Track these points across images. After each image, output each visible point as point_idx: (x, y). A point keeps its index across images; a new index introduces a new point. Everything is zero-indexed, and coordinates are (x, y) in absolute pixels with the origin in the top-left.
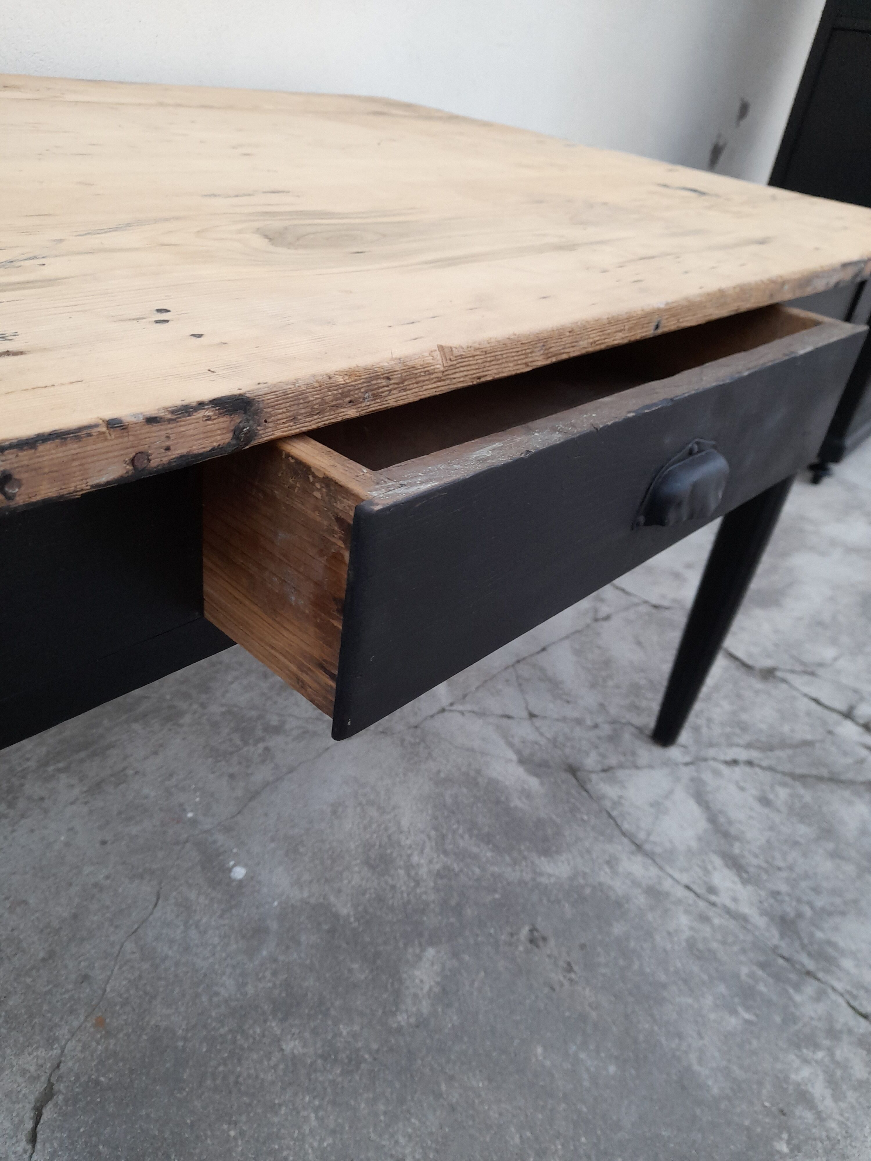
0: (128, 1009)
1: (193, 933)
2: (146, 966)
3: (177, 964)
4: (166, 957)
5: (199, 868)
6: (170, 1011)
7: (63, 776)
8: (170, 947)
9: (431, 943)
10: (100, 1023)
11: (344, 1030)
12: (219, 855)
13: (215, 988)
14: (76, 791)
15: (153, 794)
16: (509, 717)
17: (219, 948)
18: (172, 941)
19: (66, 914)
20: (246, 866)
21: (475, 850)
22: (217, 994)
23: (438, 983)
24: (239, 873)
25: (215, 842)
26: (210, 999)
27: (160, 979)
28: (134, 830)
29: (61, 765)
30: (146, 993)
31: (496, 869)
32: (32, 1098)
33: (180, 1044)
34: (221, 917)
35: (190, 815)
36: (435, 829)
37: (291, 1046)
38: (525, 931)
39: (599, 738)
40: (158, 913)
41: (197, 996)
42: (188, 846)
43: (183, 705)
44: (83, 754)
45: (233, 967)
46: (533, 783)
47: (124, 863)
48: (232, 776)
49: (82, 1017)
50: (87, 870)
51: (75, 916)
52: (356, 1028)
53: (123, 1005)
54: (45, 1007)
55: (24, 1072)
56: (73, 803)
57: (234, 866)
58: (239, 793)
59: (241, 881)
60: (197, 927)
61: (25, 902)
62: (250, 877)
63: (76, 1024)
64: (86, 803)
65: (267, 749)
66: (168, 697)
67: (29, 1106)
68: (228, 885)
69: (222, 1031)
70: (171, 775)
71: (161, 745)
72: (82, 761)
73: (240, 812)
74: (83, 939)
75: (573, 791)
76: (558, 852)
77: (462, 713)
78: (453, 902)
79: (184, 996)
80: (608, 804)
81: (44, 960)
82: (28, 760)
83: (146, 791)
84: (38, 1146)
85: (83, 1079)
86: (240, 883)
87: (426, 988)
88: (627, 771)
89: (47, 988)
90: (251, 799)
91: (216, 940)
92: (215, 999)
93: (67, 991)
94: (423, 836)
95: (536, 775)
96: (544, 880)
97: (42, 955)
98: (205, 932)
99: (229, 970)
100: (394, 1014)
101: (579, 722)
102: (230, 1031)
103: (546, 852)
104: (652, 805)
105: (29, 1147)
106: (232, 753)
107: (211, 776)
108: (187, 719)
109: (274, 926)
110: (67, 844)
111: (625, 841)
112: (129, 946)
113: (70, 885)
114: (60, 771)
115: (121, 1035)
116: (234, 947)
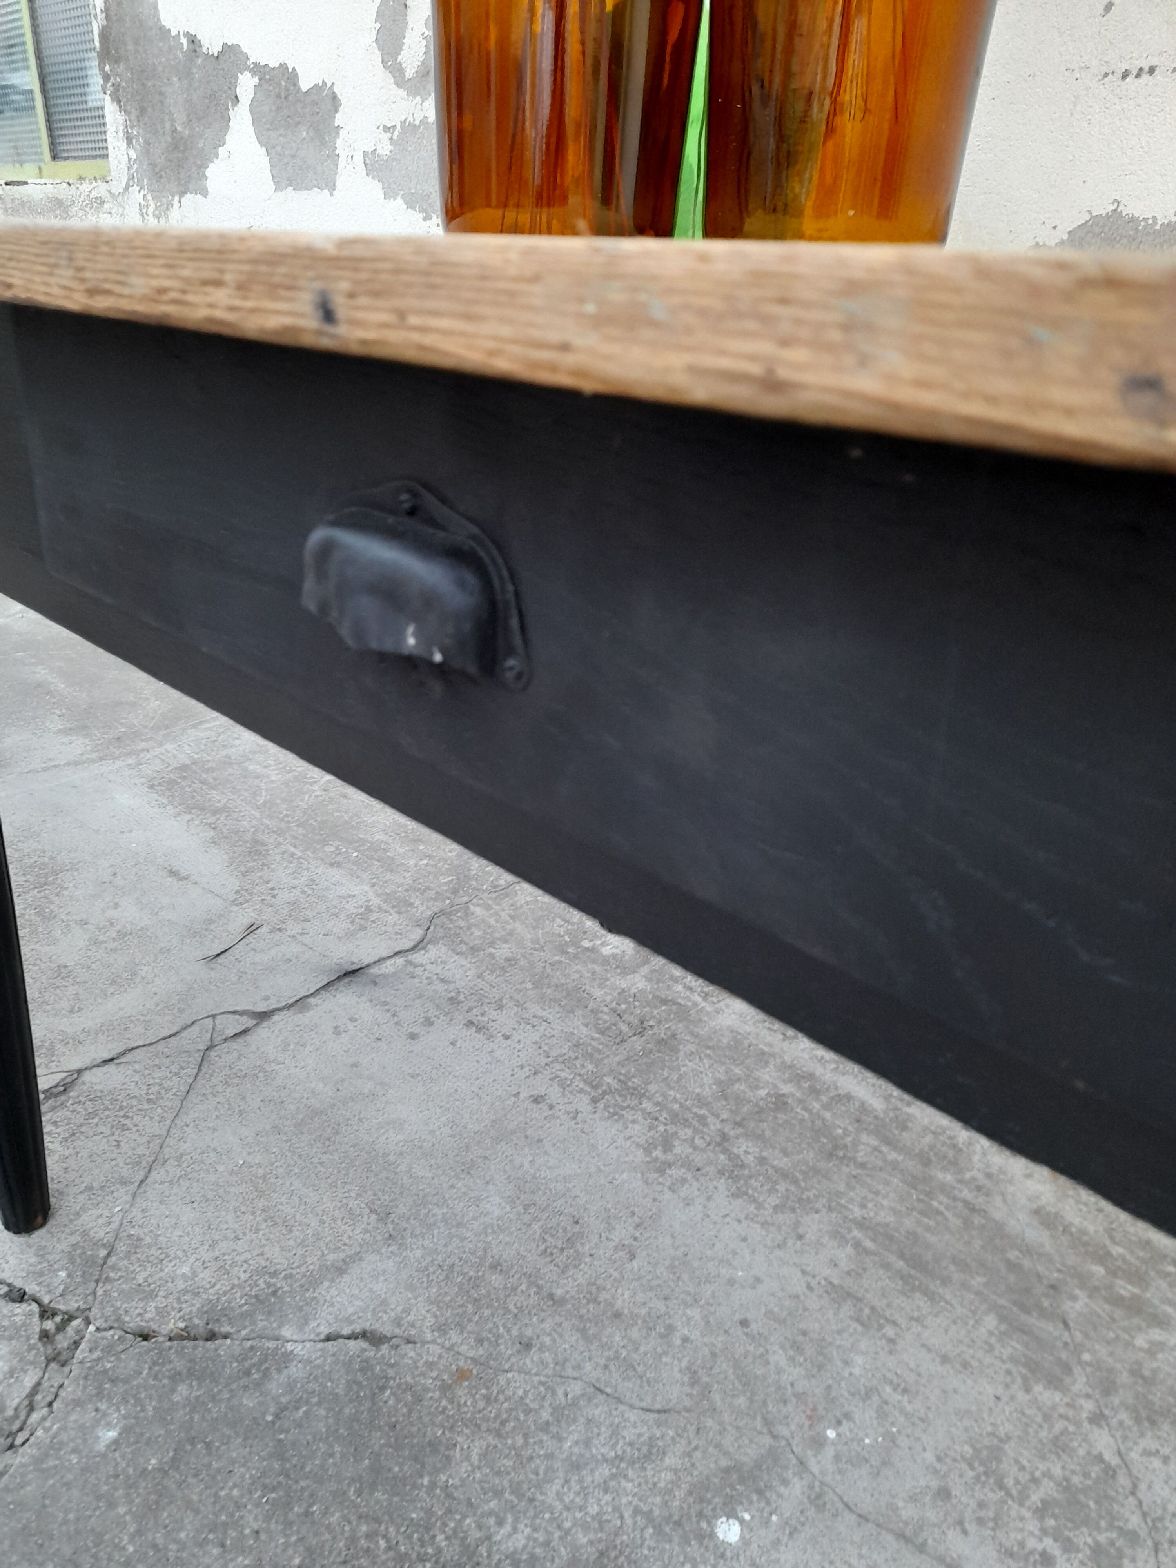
0: (481, 1404)
1: (604, 1471)
2: (545, 1415)
3: (550, 1456)
4: (560, 1439)
5: (724, 1462)
6: (475, 1458)
7: (849, 1249)
8: (577, 1443)
10: (462, 1375)
12: (760, 1493)
13: (510, 1519)
14: (827, 1272)
15: (857, 1371)
17: (579, 1515)
18: (587, 1443)
19: (619, 1303)
20: (745, 1542)
22: (500, 1523)
24: (729, 1531)
25: (785, 1482)
26: (490, 1513)
27: (526, 1436)
28: (778, 1357)
29: (868, 1244)
30: (503, 1423)
32: (376, 1326)
33: (426, 1481)
34: (636, 1511)
35: (831, 1434)
40: (632, 1416)
41: (498, 1493)
42: (767, 1440)
43: (1080, 1382)
44: (901, 1264)
45: (547, 1544)
47: (714, 1355)
48: (944, 1494)
49: (472, 1354)
50: (695, 1313)
51: (617, 1315)
53: (488, 1399)
54: (487, 1312)
55: (407, 1311)
56: (804, 1272)
57: (742, 1521)
58: (908, 1512)
59: (712, 1535)
60: (613, 1476)
61: (632, 1257)
62: (723, 1552)
63: (464, 1348)
64: (809, 1287)
65: (1046, 1558)
66: (1086, 1357)
67: (367, 1326)
68: (701, 1515)
69: (440, 1537)
70: (905, 1391)
71: (965, 1365)
72: (887, 1266)
73: (863, 1518)
74: (583, 1331)
79: (498, 1473)
81: (551, 1296)
82: (863, 1206)
83: (859, 1360)
84: (320, 1345)
85: (391, 1372)
86: (707, 1537)
89: (512, 1307)
90: (901, 1536)
91: (593, 1509)
92: (492, 1521)
93: (508, 1331)
97: (559, 1292)
98: (606, 1491)
99: (540, 1536)
102: (439, 1551)
105: (322, 1337)
106: (1001, 1486)
107: (929, 1457)
108: (1049, 1396)
110: (731, 1282)
112: (576, 1388)
113: (666, 1299)
114: (857, 1245)
115: (444, 1403)
116: (582, 1539)
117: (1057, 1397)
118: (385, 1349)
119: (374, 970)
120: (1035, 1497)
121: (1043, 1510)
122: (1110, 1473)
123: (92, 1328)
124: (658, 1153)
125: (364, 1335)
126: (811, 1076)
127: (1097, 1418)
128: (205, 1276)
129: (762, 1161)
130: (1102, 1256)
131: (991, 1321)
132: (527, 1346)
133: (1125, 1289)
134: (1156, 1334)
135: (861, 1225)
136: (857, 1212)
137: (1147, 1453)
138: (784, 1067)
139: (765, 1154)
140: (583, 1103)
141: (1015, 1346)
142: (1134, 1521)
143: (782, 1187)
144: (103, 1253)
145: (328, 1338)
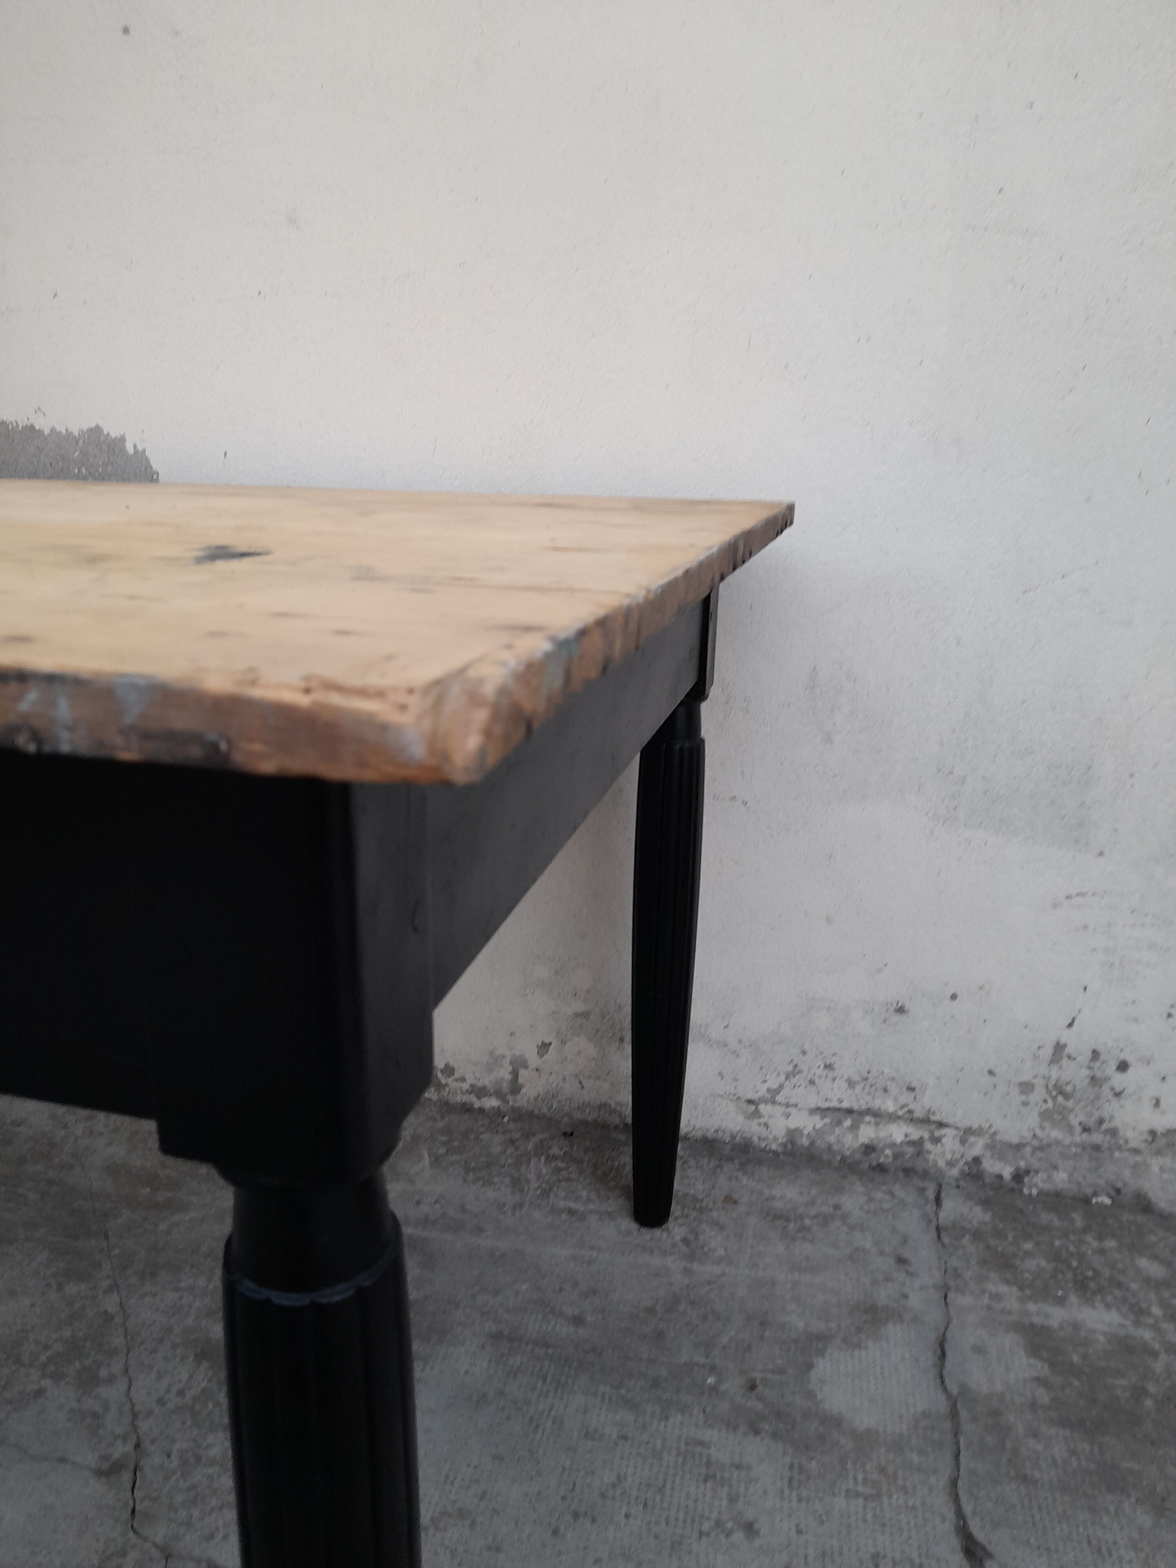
43: (104, 1271)
66: (116, 1252)
71: (12, 1294)
108: (75, 1290)
117: (82, 1287)
127: (111, 1289)
137: (142, 1296)
142: (117, 1343)
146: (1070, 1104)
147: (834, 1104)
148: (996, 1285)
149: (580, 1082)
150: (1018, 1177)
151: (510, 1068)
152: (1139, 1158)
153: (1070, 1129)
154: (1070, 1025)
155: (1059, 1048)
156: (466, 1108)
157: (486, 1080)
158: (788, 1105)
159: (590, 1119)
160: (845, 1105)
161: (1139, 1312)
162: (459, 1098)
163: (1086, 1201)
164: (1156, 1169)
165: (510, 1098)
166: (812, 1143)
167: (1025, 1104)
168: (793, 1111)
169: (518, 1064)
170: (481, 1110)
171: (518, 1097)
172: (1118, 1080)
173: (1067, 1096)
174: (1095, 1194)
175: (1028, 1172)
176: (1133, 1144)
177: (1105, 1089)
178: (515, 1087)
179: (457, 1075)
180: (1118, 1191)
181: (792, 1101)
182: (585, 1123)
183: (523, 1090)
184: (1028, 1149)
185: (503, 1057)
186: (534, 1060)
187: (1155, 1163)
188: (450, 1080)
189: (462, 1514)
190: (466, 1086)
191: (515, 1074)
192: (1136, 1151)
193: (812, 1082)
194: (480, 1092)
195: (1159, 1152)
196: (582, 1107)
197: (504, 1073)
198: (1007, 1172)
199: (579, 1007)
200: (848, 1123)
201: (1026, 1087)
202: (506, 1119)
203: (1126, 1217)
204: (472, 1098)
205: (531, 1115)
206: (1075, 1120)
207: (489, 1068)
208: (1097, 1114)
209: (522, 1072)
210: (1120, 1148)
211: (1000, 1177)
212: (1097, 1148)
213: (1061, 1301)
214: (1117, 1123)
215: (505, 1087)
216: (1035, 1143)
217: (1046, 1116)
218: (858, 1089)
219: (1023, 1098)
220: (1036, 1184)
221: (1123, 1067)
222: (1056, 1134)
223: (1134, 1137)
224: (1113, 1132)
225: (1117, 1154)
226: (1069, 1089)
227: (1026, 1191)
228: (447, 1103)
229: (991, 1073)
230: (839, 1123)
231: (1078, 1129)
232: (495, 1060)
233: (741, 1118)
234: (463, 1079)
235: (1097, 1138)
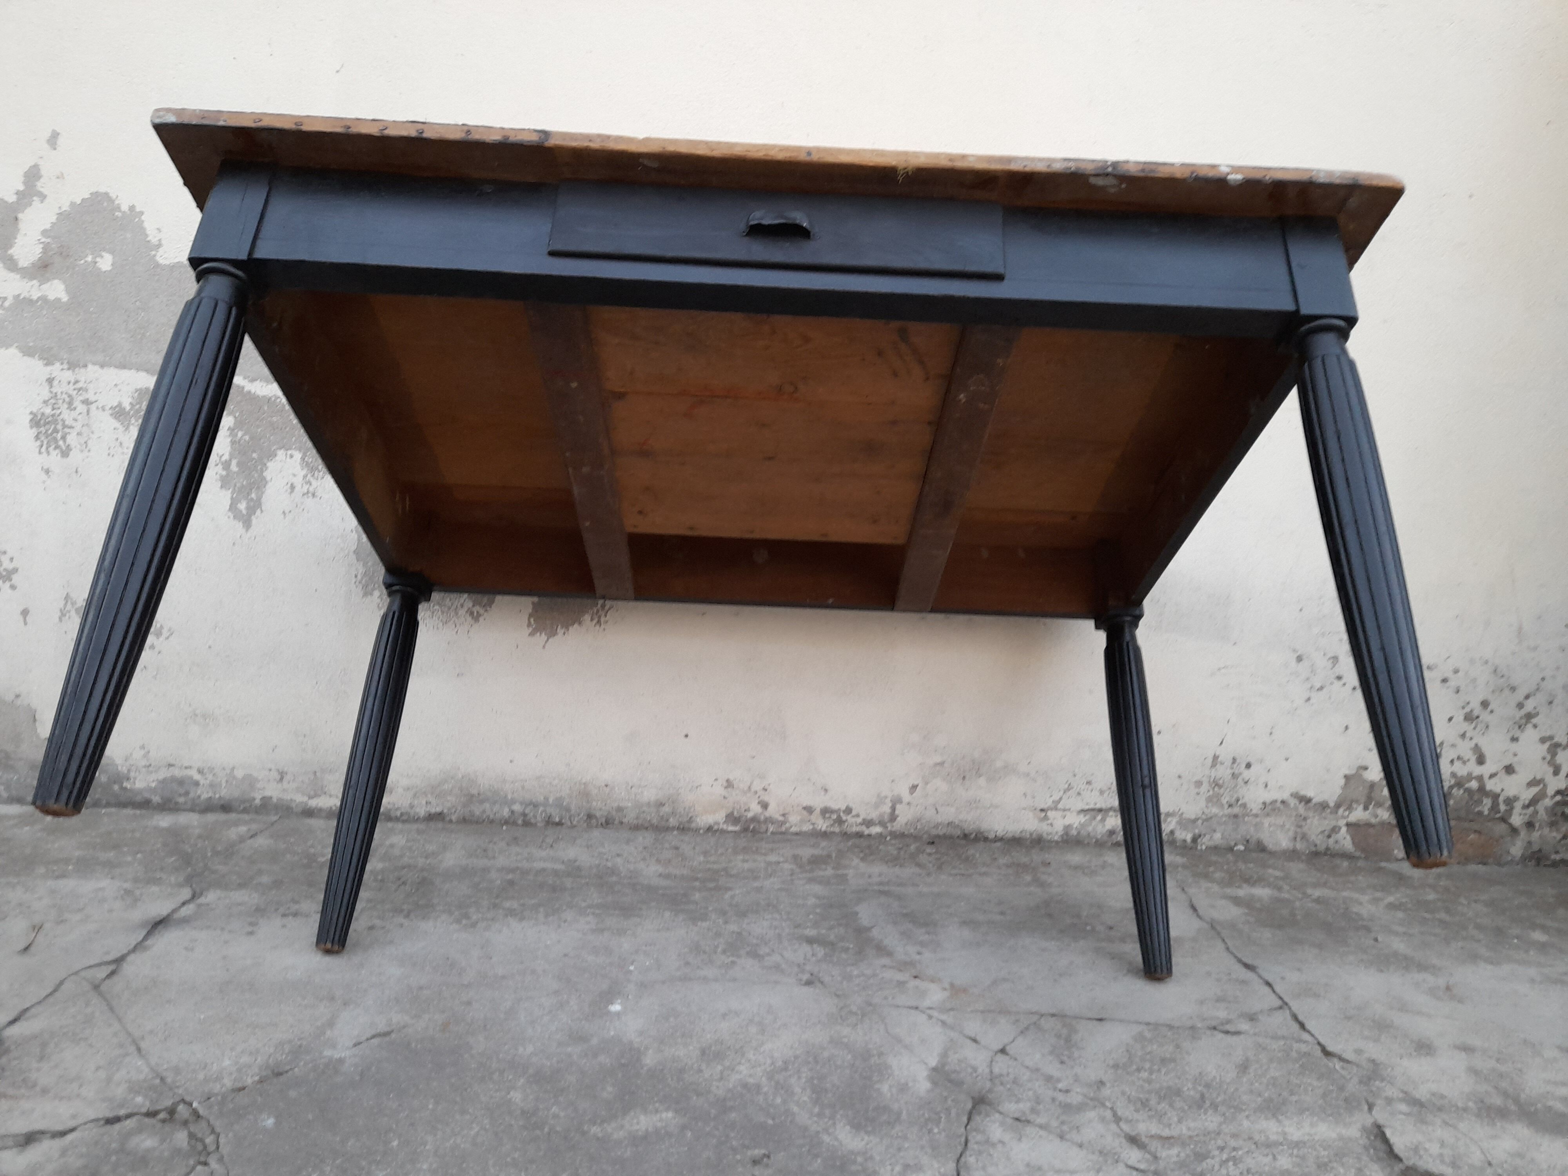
0: (467, 1027)
1: (547, 1018)
2: (503, 1016)
3: (518, 1025)
4: (518, 1019)
5: (596, 993)
6: (483, 1041)
7: (591, 917)
8: (526, 1016)
9: (676, 1111)
10: (446, 1024)
11: (555, 1109)
12: (617, 994)
13: (519, 1046)
14: (588, 927)
15: (627, 948)
16: (975, 1041)
17: (549, 1032)
18: (531, 1014)
19: (501, 974)
20: (625, 1007)
21: (798, 1090)
22: (516, 1049)
23: (647, 1130)
24: (616, 1007)
25: (625, 987)
26: (509, 1049)
27: (500, 1026)
28: (590, 958)
29: (597, 911)
30: (485, 1027)
31: (796, 1109)
32: (379, 1030)
33: (467, 1057)
34: (573, 1020)
35: (632, 968)
36: (785, 1063)
37: (516, 1096)
38: (758, 1152)
39: (1054, 1100)
40: (543, 999)
41: (506, 1044)
42: (608, 981)
43: (713, 916)
44: (616, 912)
45: (543, 1044)
46: (923, 1086)
47: (561, 969)
48: (687, 964)
49: (443, 1017)
50: (540, 962)
51: (503, 977)
52: (562, 1114)
53: (467, 1024)
54: (435, 1003)
56: (578, 931)
57: (618, 1004)
58: (679, 973)
60: (553, 1017)
61: (490, 958)
62: (618, 1014)
63: (437, 1017)
64: (585, 934)
65: (733, 963)
66: (710, 908)
67: (373, 1033)
68: (601, 1009)
69: (493, 1065)
70: (651, 945)
71: (669, 929)
72: (612, 915)
73: (663, 982)
74: (492, 988)
75: (953, 1112)
76: (867, 1133)
77: (930, 1017)
78: (729, 1104)
79: (500, 1039)
80: (975, 1137)
81: (463, 985)
82: (585, 901)
83: (625, 945)
84: (354, 1049)
85: (407, 1039)
86: (609, 1013)
87: (636, 1127)
88: (1042, 1133)
89: (446, 996)
90: (682, 980)
91: (553, 1028)
92: (512, 1051)
93: (453, 1003)
94: (769, 1061)
95: (935, 1083)
96: (826, 1138)
97: (465, 982)
98: (554, 1021)
99: (538, 1044)
100: (594, 1124)
101: (1049, 1079)
102: (497, 1068)
103: (857, 1127)
104: (1028, 1165)
105: (351, 1046)
106: (706, 953)
107: (674, 957)
108: (705, 924)
109: (595, 1041)
110: (547, 946)
111: (952, 1166)
112: (508, 1004)
113: (522, 963)
114: (593, 914)
115: (447, 1035)
116: (558, 1036)
117: (708, 923)
118: (393, 1036)
119: (176, 916)
120: (719, 950)
121: (724, 952)
122: (739, 934)
123: (195, 1105)
124: (464, 922)
125: (373, 1037)
126: (517, 868)
127: (726, 922)
128: (245, 1059)
129: (523, 905)
130: (697, 879)
131: (667, 914)
132: (469, 1003)
133: (712, 885)
134: (730, 893)
135: (590, 907)
136: (584, 904)
137: (748, 924)
138: (501, 870)
139: (522, 901)
140: (400, 919)
141: (681, 917)
142: (755, 941)
143: (541, 909)
144: (158, 1081)
145: (355, 1045)
146: (1222, 791)
147: (1091, 806)
148: (1205, 884)
149: (936, 809)
150: (1195, 840)
151: (890, 805)
152: (1258, 820)
153: (1222, 805)
154: (1221, 743)
155: (1215, 758)
156: (859, 835)
157: (874, 815)
158: (1064, 810)
159: (941, 833)
160: (1098, 806)
161: (1280, 889)
162: (855, 829)
163: (1231, 849)
164: (1266, 825)
165: (889, 825)
166: (1079, 833)
167: (1198, 794)
168: (1068, 813)
169: (896, 801)
170: (869, 835)
171: (895, 824)
172: (1246, 774)
173: (1220, 787)
174: (1236, 844)
175: (1200, 836)
176: (1254, 812)
177: (1240, 779)
178: (893, 817)
179: (854, 813)
180: (1248, 841)
181: (1067, 807)
182: (938, 836)
183: (899, 819)
184: (1200, 822)
185: (886, 797)
186: (906, 796)
187: (1266, 822)
188: (849, 817)
189: (1005, 980)
190: (859, 820)
191: (893, 809)
192: (1256, 816)
193: (1079, 794)
194: (868, 823)
195: (1268, 815)
196: (937, 826)
197: (886, 809)
198: (1189, 837)
199: (938, 759)
200: (1099, 817)
201: (1199, 784)
202: (888, 838)
203: (1254, 855)
204: (864, 828)
205: (902, 835)
206: (1224, 801)
207: (877, 806)
208: (1235, 796)
209: (898, 806)
210: (1248, 815)
211: (1185, 841)
212: (1236, 816)
213: (1239, 887)
214: (1246, 800)
215: (886, 818)
216: (1204, 817)
217: (1209, 800)
218: (1106, 795)
219: (1197, 790)
220: (1204, 843)
221: (1248, 766)
222: (1215, 810)
223: (1255, 807)
224: (1244, 806)
225: (1246, 819)
226: (1221, 782)
227: (1199, 848)
228: (846, 833)
229: (1180, 777)
230: (1095, 818)
231: (1226, 806)
232: (881, 800)
233: (1036, 822)
234: (858, 816)
235: (1236, 810)
